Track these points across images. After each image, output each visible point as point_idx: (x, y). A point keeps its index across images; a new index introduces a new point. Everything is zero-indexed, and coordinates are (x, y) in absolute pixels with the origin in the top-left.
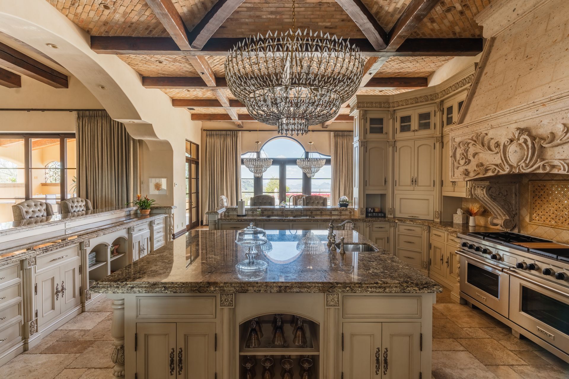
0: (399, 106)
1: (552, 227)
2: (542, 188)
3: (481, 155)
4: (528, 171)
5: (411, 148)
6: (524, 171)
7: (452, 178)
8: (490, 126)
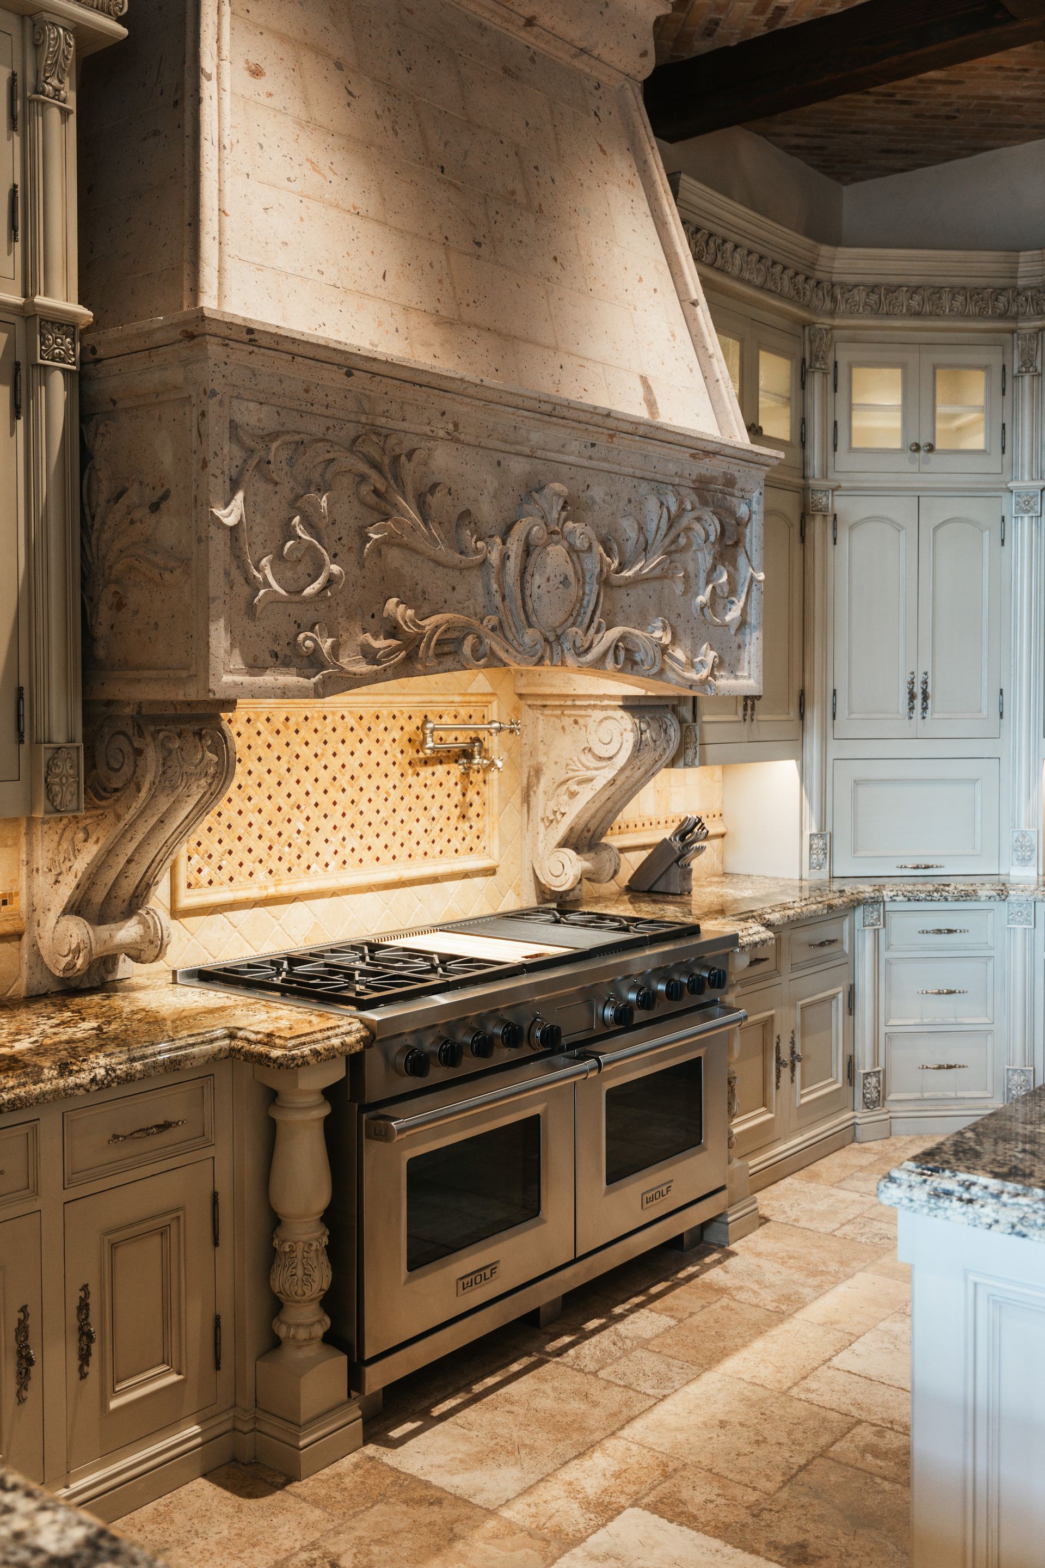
4: (586, 660)
7: (227, 678)
8: (451, 427)
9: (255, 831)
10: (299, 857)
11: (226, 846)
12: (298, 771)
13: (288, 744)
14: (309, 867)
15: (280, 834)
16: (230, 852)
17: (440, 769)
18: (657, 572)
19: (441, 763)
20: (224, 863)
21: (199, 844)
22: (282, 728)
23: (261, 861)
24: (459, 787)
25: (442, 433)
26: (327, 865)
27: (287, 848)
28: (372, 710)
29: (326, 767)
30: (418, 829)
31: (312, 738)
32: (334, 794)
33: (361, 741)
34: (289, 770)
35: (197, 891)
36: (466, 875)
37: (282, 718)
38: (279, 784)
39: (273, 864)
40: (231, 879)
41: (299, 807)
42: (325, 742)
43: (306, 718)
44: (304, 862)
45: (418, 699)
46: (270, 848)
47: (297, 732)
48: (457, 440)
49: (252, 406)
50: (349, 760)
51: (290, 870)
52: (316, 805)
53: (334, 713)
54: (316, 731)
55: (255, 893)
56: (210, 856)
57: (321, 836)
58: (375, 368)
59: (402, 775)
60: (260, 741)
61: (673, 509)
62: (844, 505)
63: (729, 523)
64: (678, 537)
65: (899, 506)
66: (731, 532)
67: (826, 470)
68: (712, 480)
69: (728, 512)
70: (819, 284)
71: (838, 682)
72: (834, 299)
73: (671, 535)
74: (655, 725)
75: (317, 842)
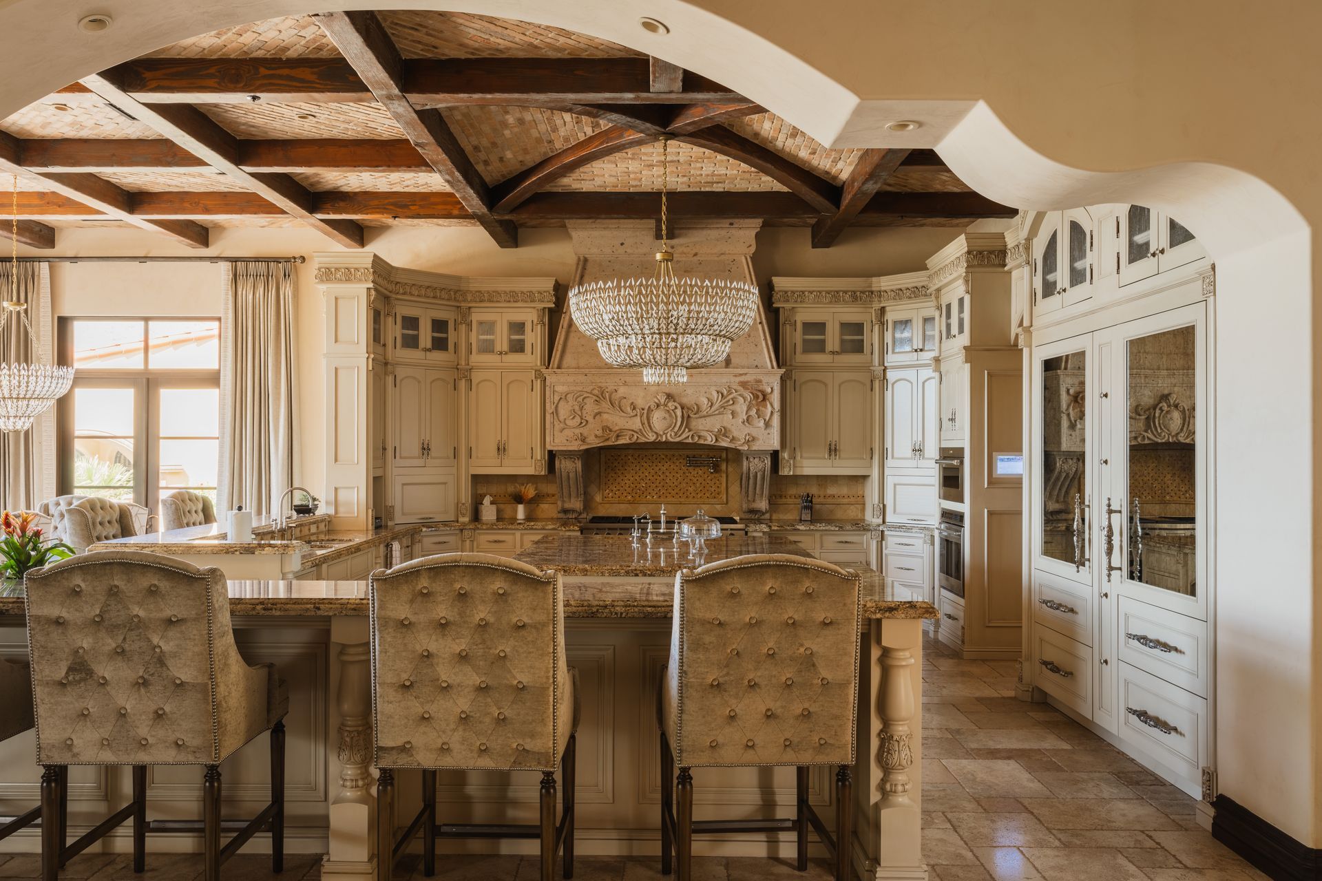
0: (404, 294)
1: (629, 503)
3: (605, 416)
4: (678, 440)
5: (419, 382)
6: (672, 440)
8: (624, 382)
9: (627, 485)
10: (643, 493)
11: (618, 488)
12: (643, 470)
13: (639, 462)
14: (646, 497)
15: (636, 487)
16: (619, 490)
18: (717, 412)
20: (616, 493)
22: (637, 458)
23: (629, 493)
24: (709, 477)
26: (653, 497)
27: (638, 491)
28: (671, 454)
29: (653, 469)
30: (691, 489)
31: (648, 461)
32: (656, 477)
33: (667, 462)
34: (639, 469)
35: (608, 499)
37: (637, 455)
38: (636, 473)
39: (634, 494)
40: (619, 497)
41: (643, 480)
42: (653, 462)
43: (646, 456)
46: (633, 490)
47: (642, 459)
48: (627, 385)
50: (662, 468)
51: (639, 496)
52: (649, 480)
53: (656, 454)
56: (612, 490)
59: (684, 473)
60: (629, 461)
61: (725, 393)
62: (891, 375)
63: (760, 394)
64: (729, 401)
65: (910, 374)
66: (761, 397)
67: (882, 362)
68: (748, 382)
69: (760, 391)
70: (872, 292)
71: (888, 444)
72: (880, 297)
73: (724, 401)
74: (757, 460)
75: (650, 490)
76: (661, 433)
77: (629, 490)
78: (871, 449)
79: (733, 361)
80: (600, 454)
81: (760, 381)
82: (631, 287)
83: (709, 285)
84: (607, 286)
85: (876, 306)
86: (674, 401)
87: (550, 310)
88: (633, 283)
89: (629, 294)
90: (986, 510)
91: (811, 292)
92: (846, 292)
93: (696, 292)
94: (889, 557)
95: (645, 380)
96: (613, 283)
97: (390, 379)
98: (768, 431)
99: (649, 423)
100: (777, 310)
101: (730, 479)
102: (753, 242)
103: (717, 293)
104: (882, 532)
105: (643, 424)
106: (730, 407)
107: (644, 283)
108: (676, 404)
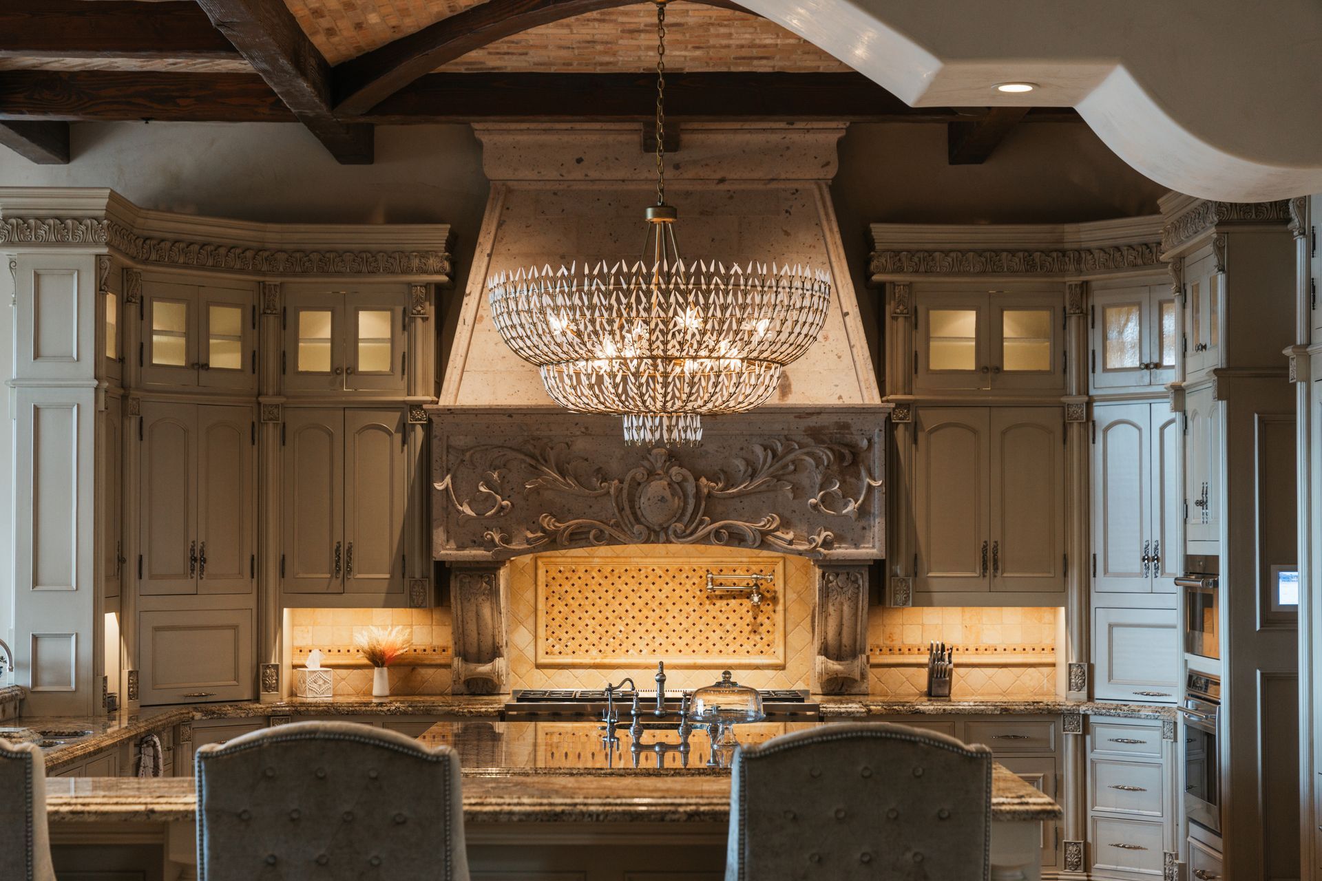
0: (159, 260)
2: (568, 574)
3: (548, 495)
4: (687, 540)
5: (186, 430)
6: (677, 540)
7: (443, 552)
8: (583, 430)
9: (590, 629)
10: (620, 645)
11: (571, 635)
12: (620, 598)
13: (613, 584)
14: (627, 651)
15: (607, 632)
16: (573, 639)
17: (733, 603)
18: (763, 487)
19: (734, 598)
20: (569, 644)
21: (553, 633)
22: (608, 575)
23: (594, 645)
24: (750, 613)
25: (578, 433)
26: (641, 651)
27: (612, 640)
28: (676, 566)
29: (640, 597)
30: (714, 637)
31: (630, 581)
32: (645, 612)
33: (667, 584)
34: (614, 598)
35: (552, 656)
36: (757, 667)
37: (609, 570)
38: (607, 605)
39: (603, 647)
40: (574, 652)
41: (620, 618)
42: (640, 584)
43: (626, 570)
44: (624, 648)
45: (715, 560)
46: (600, 638)
47: (619, 577)
48: (590, 435)
49: (461, 437)
50: (658, 594)
51: (614, 651)
52: (633, 617)
53: (646, 568)
54: (633, 577)
55: (587, 660)
56: (560, 640)
57: (637, 635)
58: (524, 412)
59: (701, 604)
60: (594, 582)
61: (779, 449)
62: (1102, 413)
63: (846, 451)
64: (786, 466)
65: (1136, 411)
66: (849, 457)
67: (1084, 388)
68: (823, 428)
69: (846, 445)
70: (1064, 252)
71: (1097, 548)
72: (1079, 261)
73: (777, 465)
74: (842, 577)
75: (634, 638)
76: (657, 528)
77: (594, 638)
78: (1065, 557)
79: (794, 387)
80: (536, 568)
81: (846, 426)
82: (601, 275)
83: (740, 272)
84: (559, 274)
85: (1074, 280)
86: (681, 466)
87: (439, 287)
88: (605, 270)
89: (599, 289)
90: (1258, 672)
91: (946, 253)
92: (1013, 252)
93: (717, 284)
94: (1099, 767)
95: (627, 437)
96: (569, 270)
97: (132, 425)
98: (863, 523)
99: (632, 507)
100: (881, 286)
101: (790, 616)
102: (834, 158)
103: (754, 286)
104: (1086, 717)
105: (621, 510)
106: (790, 477)
107: (625, 269)
108: (684, 471)
